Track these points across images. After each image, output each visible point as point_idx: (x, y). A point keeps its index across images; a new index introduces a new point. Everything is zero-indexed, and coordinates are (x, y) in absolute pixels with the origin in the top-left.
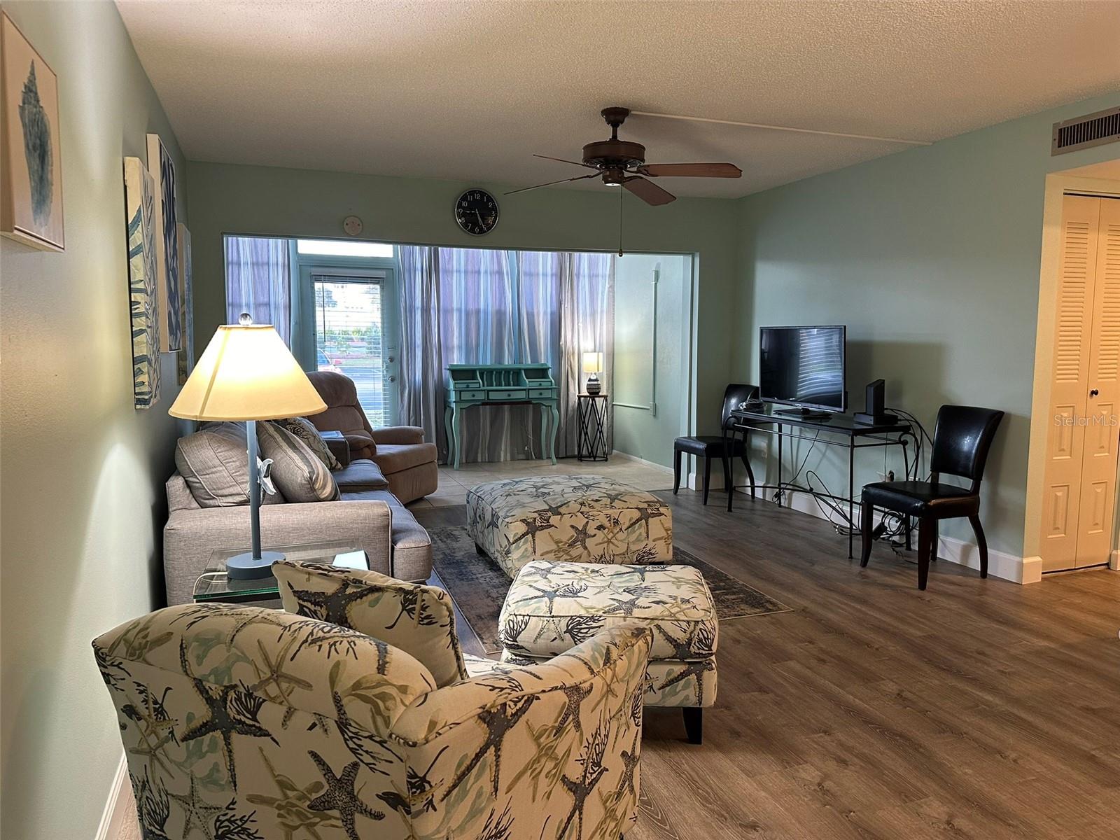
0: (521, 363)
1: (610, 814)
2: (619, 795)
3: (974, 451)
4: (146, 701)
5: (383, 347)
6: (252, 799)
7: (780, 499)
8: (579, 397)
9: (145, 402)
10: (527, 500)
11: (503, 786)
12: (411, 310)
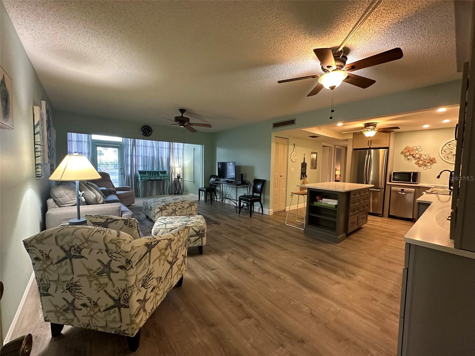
0: (159, 170)
1: (179, 269)
2: (182, 265)
3: (260, 188)
4: (43, 255)
5: (119, 165)
6: (78, 276)
7: (222, 201)
8: (175, 179)
9: (40, 177)
10: (160, 203)
11: (151, 262)
12: (127, 156)
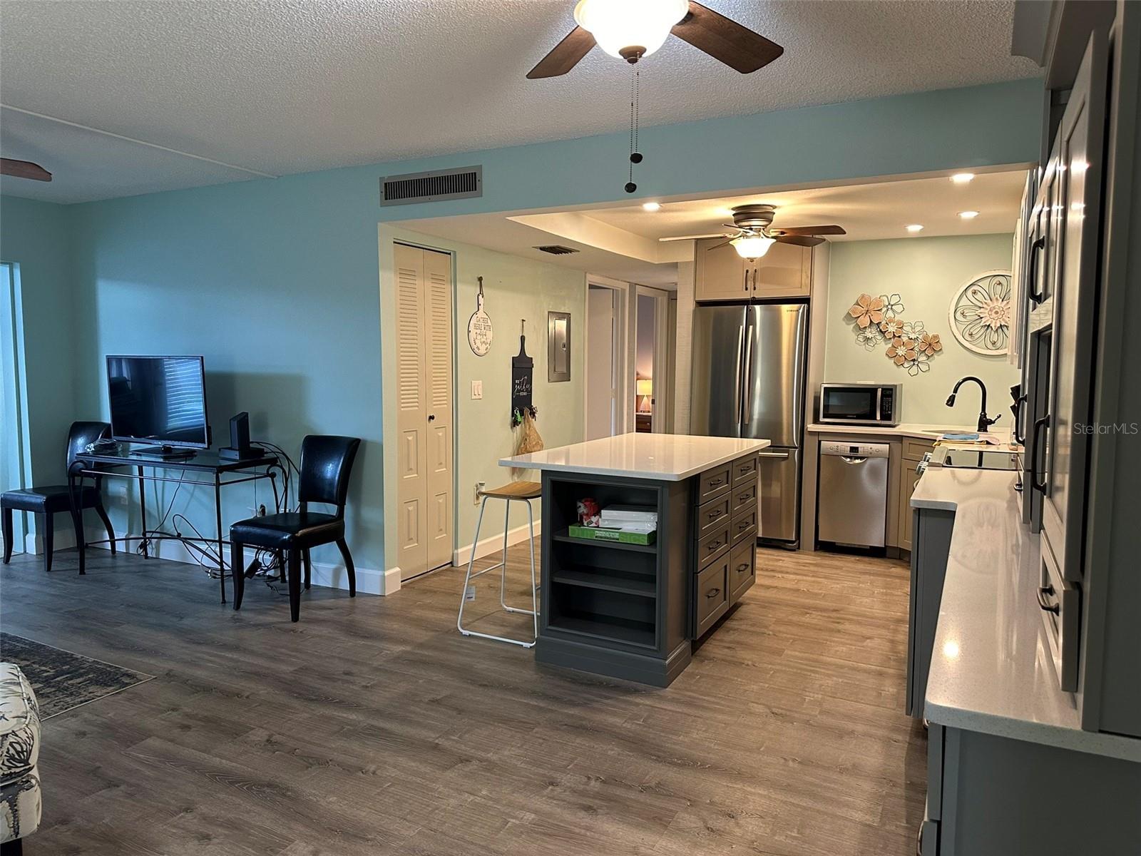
3: (337, 478)
7: (145, 550)
